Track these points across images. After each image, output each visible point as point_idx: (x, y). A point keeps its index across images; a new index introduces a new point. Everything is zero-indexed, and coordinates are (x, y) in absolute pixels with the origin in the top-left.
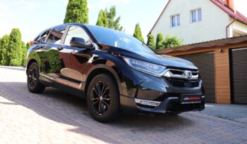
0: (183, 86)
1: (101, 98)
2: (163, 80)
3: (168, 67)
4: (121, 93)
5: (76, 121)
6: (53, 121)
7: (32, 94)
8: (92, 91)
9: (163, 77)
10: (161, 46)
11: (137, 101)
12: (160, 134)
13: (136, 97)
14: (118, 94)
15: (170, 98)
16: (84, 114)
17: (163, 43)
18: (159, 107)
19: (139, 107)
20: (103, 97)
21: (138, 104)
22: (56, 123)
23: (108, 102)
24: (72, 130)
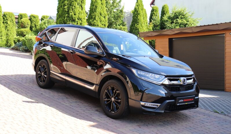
0: (179, 90)
1: (113, 99)
2: (162, 87)
3: (166, 76)
4: (129, 97)
5: (93, 118)
6: (76, 119)
7: (42, 90)
8: (105, 93)
9: (163, 84)
10: (167, 21)
11: (142, 103)
12: (159, 128)
13: (141, 100)
14: (127, 98)
15: (168, 101)
16: (97, 111)
17: (169, 18)
18: (159, 108)
19: (143, 108)
20: (115, 98)
21: (143, 106)
22: (78, 120)
23: (119, 103)
24: (93, 126)
